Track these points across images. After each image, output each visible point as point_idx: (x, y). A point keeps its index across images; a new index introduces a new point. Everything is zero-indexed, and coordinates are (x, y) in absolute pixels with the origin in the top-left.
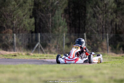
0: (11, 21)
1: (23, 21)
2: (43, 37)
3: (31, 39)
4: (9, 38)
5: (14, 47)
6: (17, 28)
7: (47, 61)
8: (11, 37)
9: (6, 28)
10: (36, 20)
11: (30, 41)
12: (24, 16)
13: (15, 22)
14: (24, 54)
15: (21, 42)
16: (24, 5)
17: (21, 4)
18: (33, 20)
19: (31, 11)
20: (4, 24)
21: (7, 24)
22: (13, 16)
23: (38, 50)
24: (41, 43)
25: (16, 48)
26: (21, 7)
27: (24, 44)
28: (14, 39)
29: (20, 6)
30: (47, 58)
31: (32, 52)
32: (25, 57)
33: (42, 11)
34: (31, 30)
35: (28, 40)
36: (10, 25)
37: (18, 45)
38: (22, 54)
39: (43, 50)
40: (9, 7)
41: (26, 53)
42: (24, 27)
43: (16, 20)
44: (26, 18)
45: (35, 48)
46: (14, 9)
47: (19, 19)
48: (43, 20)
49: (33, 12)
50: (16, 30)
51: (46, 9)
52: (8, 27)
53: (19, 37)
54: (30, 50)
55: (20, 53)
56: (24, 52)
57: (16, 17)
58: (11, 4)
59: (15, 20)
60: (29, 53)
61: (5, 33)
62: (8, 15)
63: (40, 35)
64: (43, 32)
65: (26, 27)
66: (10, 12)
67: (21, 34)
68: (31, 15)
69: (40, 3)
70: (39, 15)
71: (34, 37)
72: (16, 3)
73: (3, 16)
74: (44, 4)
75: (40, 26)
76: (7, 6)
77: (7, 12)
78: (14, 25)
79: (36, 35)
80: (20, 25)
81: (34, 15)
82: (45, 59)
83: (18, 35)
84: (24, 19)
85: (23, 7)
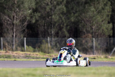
1: (101, 26)
3: (109, 43)
4: (89, 42)
5: (93, 50)
6: (96, 33)
8: (91, 41)
9: (86, 33)
10: (113, 26)
11: (108, 45)
12: (102, 21)
13: (94, 27)
14: (102, 57)
15: (100, 46)
16: (102, 11)
18: (111, 25)
19: (109, 17)
20: (84, 29)
21: (86, 29)
22: (92, 22)
25: (95, 51)
26: (100, 13)
27: (103, 48)
28: (93, 43)
29: (99, 12)
31: (110, 55)
32: (104, 60)
34: (109, 34)
35: (106, 43)
36: (90, 30)
37: (97, 49)
38: (100, 57)
40: (88, 14)
41: (104, 56)
42: (102, 32)
43: (95, 25)
45: (113, 51)
46: (93, 15)
47: (98, 25)
49: (111, 18)
50: (95, 35)
52: (88, 32)
53: (97, 41)
54: (108, 53)
55: (99, 56)
56: (102, 55)
57: (95, 22)
58: (91, 11)
59: (94, 25)
60: (107, 56)
61: (85, 37)
62: (87, 21)
65: (105, 31)
66: (90, 18)
67: (100, 38)
68: (109, 21)
71: (112, 41)
72: (95, 10)
73: (83, 22)
76: (87, 12)
77: (87, 17)
78: (93, 30)
79: (113, 39)
80: (99, 30)
83: (97, 39)
84: (103, 25)
85: (102, 13)
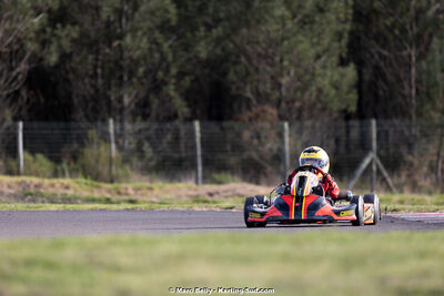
0: (273, 78)
1: (313, 75)
2: (387, 132)
3: (344, 138)
4: (266, 137)
5: (282, 168)
6: (293, 101)
7: (403, 219)
8: (273, 133)
9: (254, 102)
10: (360, 73)
11: (342, 150)
12: (318, 57)
13: (285, 81)
16: (317, 18)
17: (306, 16)
18: (350, 72)
19: (345, 41)
20: (248, 88)
21: (257, 88)
22: (277, 59)
23: (371, 180)
24: (379, 155)
26: (307, 27)
28: (283, 142)
29: (303, 23)
30: (404, 209)
31: (347, 187)
33: (381, 39)
34: (343, 107)
35: (332, 142)
36: (269, 91)
39: (389, 180)
40: (263, 28)
42: (318, 97)
43: (288, 73)
44: (324, 67)
45: (359, 172)
46: (281, 33)
47: (301, 71)
48: (388, 72)
49: (350, 46)
50: (290, 109)
51: (397, 32)
52: (262, 98)
53: (300, 132)
54: (341, 180)
57: (291, 62)
58: (273, 17)
59: (285, 73)
61: (250, 119)
62: (259, 55)
63: (378, 125)
64: (387, 117)
65: (327, 95)
67: (308, 123)
68: (344, 55)
69: (375, 12)
70: (372, 56)
71: (355, 134)
72: (287, 13)
73: (243, 59)
74: (392, 15)
75: (376, 95)
76: (258, 22)
77: (258, 43)
78: (283, 90)
79: (361, 127)
80: (304, 88)
81: (354, 52)
82: (395, 210)
83: (297, 125)
84: (319, 70)
85: (315, 26)
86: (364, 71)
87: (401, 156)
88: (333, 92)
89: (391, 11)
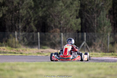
0: (59, 21)
1: (69, 21)
2: (88, 36)
3: (77, 38)
4: (57, 37)
5: (61, 45)
6: (64, 28)
7: (93, 59)
8: (59, 36)
9: (54, 27)
10: (82, 21)
12: (71, 16)
13: (62, 22)
16: (71, 6)
17: (68, 5)
18: (79, 20)
19: (78, 12)
20: (52, 24)
21: (55, 24)
22: (60, 16)
23: (84, 49)
24: (86, 42)
26: (68, 8)
28: (61, 38)
30: (93, 57)
33: (87, 12)
34: (77, 29)
36: (58, 25)
39: (89, 49)
40: (56, 8)
42: (70, 27)
43: (63, 20)
45: (81, 46)
46: (61, 10)
47: (66, 20)
48: (89, 20)
49: (79, 13)
50: (63, 30)
51: (91, 10)
52: (56, 27)
53: (66, 36)
57: (64, 17)
58: (59, 5)
61: (53, 32)
62: (55, 15)
63: (86, 34)
64: (89, 32)
65: (73, 26)
66: (58, 13)
67: (68, 33)
68: (78, 16)
69: (86, 5)
70: (85, 16)
71: (80, 36)
72: (63, 5)
73: (51, 16)
74: (90, 5)
75: (86, 27)
76: (55, 6)
77: (55, 12)
78: (61, 24)
79: (82, 34)
80: (67, 24)
81: (80, 15)
83: (65, 34)
84: (71, 20)
85: (70, 8)
86: (83, 20)
87: (92, 42)
88: (74, 25)
89: (90, 4)
